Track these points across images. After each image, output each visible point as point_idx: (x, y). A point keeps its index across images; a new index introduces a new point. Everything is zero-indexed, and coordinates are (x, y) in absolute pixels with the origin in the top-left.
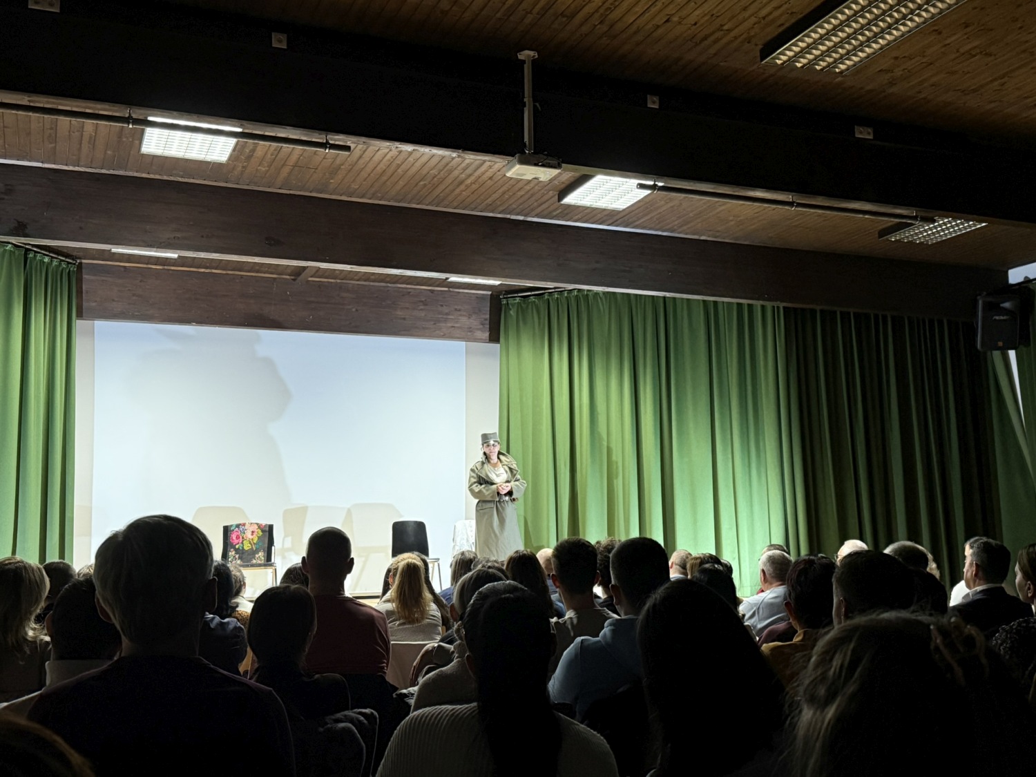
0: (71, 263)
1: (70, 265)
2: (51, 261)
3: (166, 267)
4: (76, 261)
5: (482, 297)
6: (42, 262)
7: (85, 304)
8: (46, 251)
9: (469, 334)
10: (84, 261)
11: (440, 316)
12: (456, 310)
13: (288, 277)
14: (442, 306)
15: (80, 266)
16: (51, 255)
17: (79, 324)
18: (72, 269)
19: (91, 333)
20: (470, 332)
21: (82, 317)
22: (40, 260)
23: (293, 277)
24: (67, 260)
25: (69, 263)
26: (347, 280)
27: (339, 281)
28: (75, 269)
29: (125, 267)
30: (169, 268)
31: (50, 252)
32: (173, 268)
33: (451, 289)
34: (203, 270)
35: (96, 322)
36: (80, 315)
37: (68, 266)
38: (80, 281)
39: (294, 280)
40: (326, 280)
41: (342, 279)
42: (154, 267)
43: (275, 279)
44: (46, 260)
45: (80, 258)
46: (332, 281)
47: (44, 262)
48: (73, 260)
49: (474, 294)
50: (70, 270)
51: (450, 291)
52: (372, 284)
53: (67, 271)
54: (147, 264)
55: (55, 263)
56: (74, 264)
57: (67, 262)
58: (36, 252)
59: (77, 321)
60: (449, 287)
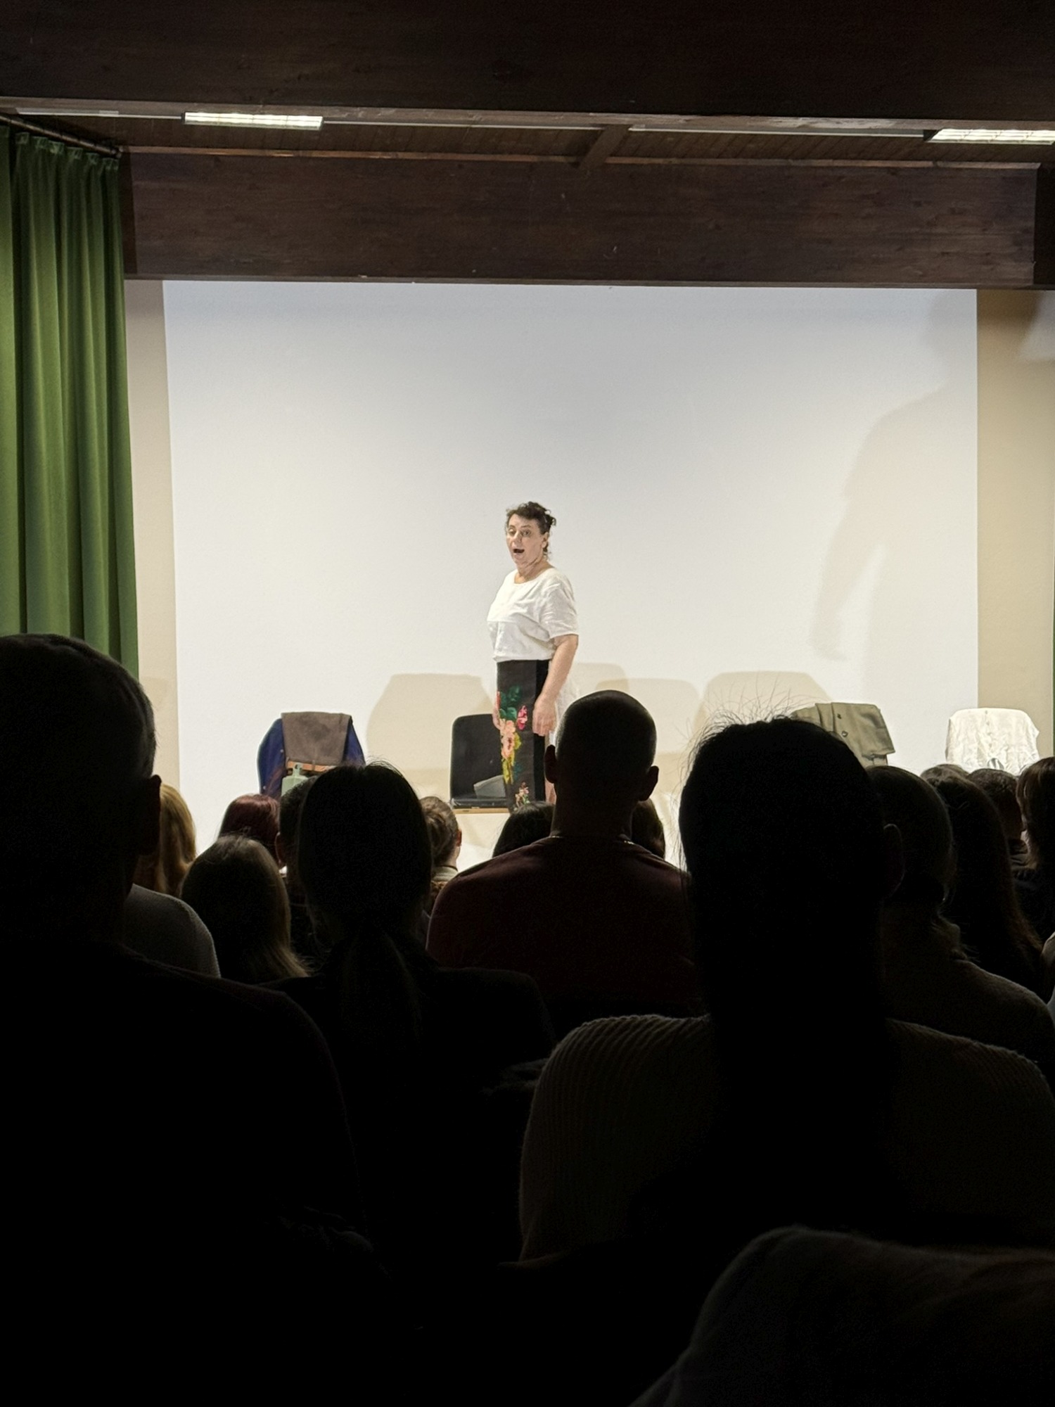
0: (106, 155)
1: (104, 159)
2: (66, 151)
3: (301, 153)
4: (117, 150)
5: (1018, 177)
6: (47, 155)
7: (140, 244)
8: (54, 129)
9: (985, 268)
10: (133, 149)
11: (913, 230)
12: (953, 212)
13: (561, 159)
14: (918, 204)
15: (126, 160)
16: (64, 137)
17: (131, 289)
18: (109, 168)
19: (156, 307)
20: (988, 263)
21: (135, 272)
22: (43, 151)
23: (572, 159)
24: (99, 148)
25: (103, 155)
26: (693, 157)
27: (675, 161)
28: (116, 168)
29: (216, 158)
30: (307, 154)
31: (61, 132)
32: (315, 154)
33: (940, 164)
34: (377, 155)
35: (166, 283)
36: (131, 270)
37: (100, 162)
38: (127, 194)
39: (576, 165)
40: (646, 161)
41: (683, 157)
42: (276, 154)
43: (532, 166)
44: (55, 149)
45: (124, 143)
46: (660, 161)
47: (50, 155)
48: (111, 147)
49: (997, 171)
50: (104, 170)
51: (937, 168)
52: (752, 162)
53: (100, 173)
54: (262, 148)
55: (74, 156)
56: (114, 156)
57: (98, 152)
58: (33, 133)
59: (126, 282)
60: (935, 159)
